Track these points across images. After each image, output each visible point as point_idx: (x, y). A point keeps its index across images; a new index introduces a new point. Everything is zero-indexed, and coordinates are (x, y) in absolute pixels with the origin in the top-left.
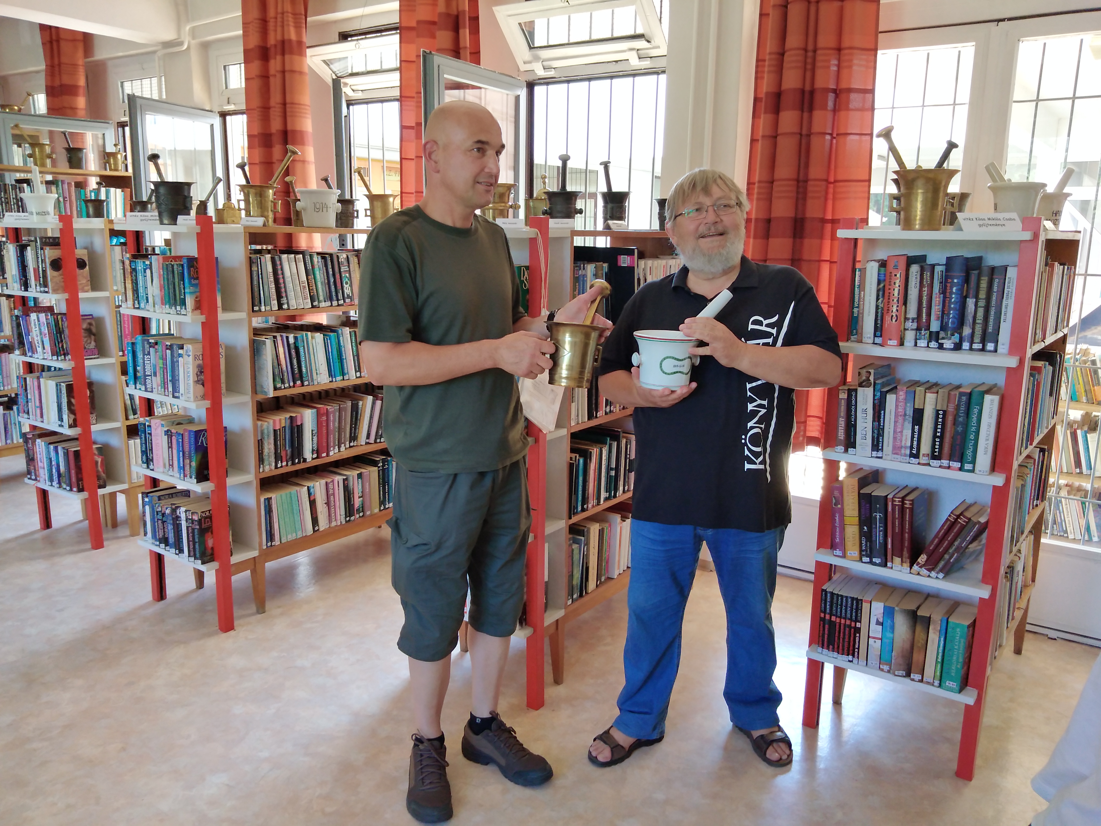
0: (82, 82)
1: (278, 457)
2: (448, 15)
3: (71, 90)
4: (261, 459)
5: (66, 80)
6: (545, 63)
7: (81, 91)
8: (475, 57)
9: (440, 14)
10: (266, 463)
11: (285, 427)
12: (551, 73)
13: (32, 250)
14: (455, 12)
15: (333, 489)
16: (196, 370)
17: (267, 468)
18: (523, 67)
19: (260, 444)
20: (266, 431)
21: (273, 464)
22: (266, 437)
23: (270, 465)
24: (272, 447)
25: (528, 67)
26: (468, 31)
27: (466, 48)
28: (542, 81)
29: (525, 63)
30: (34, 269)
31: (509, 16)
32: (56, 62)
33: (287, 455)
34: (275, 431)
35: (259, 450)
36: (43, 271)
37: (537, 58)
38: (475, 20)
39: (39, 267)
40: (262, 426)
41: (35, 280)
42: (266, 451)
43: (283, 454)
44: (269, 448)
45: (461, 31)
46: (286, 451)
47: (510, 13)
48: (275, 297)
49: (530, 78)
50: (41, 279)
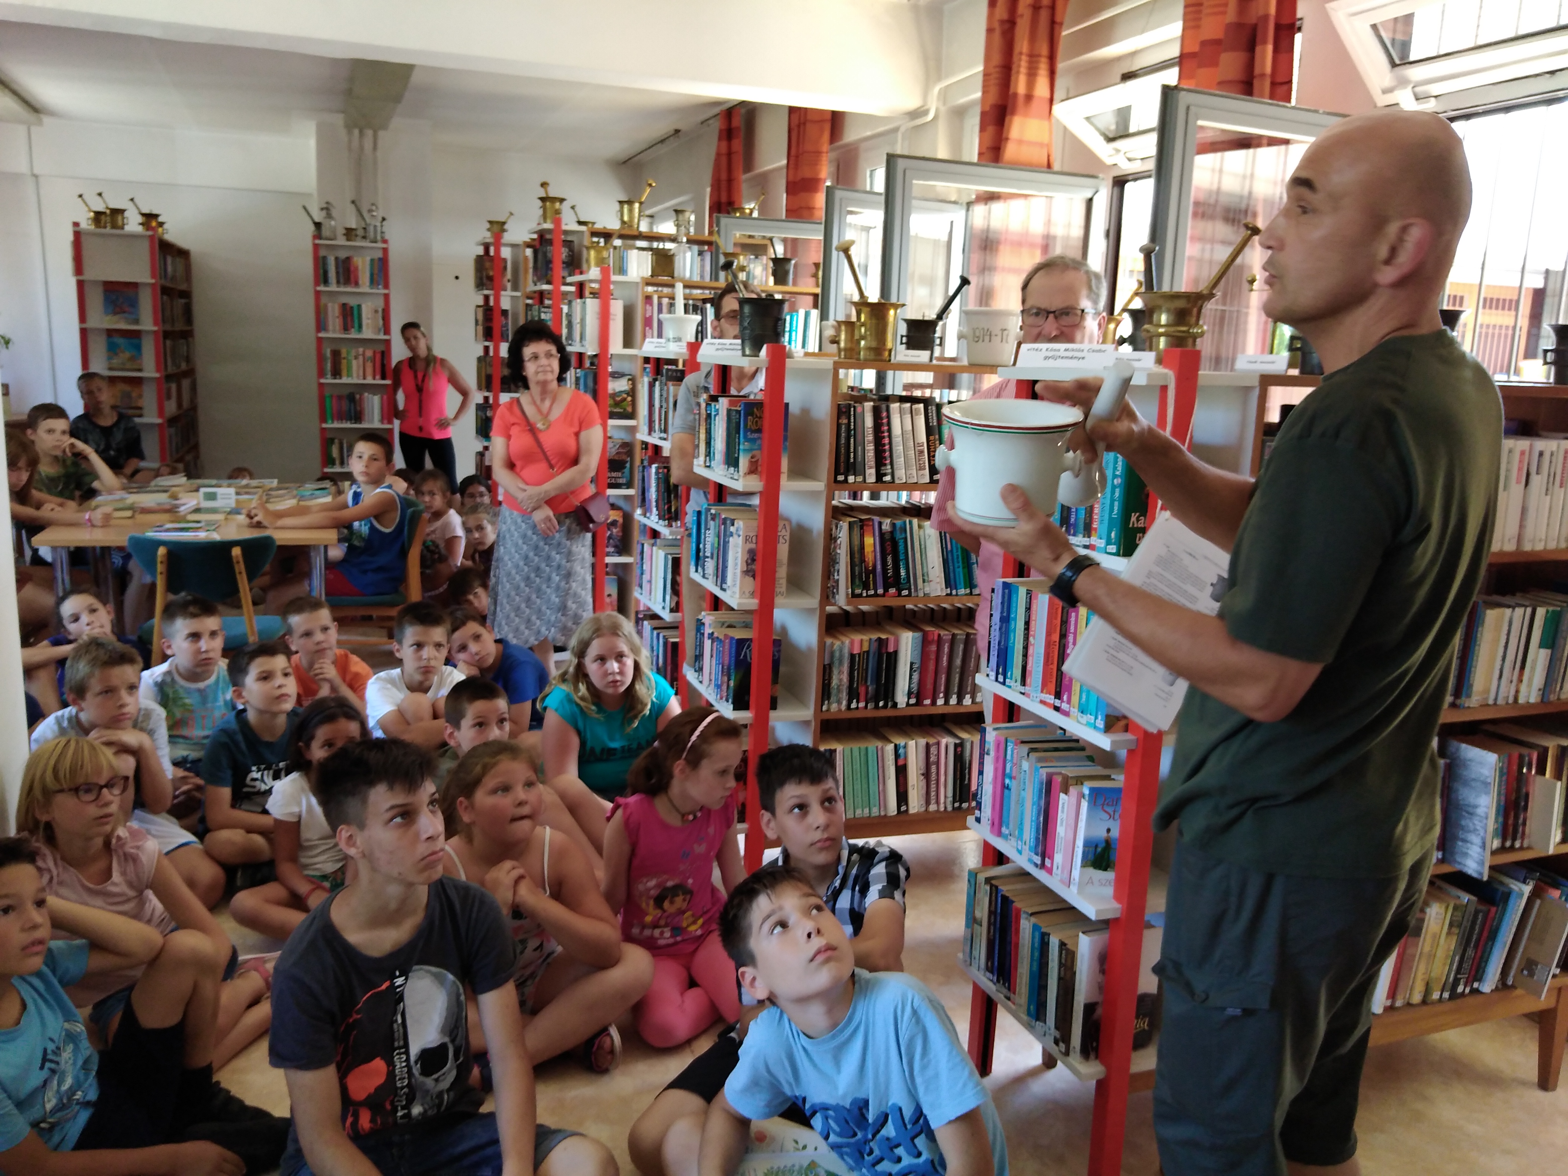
0: (823, 173)
1: (853, 694)
2: (1240, 26)
3: (811, 185)
4: (825, 692)
5: (809, 173)
6: (1419, 89)
8: (1281, 90)
9: (1227, 28)
10: (833, 698)
11: (868, 652)
14: (1251, 21)
15: (938, 755)
16: (746, 556)
17: (834, 707)
18: (1381, 100)
19: (826, 671)
20: (837, 654)
21: (844, 703)
22: (836, 663)
23: (839, 702)
24: (845, 678)
25: (1390, 99)
26: (1271, 47)
27: (1264, 75)
29: (1383, 92)
31: (1357, 14)
33: (867, 693)
34: (852, 656)
35: (824, 680)
37: (1404, 82)
40: (832, 645)
41: (659, 424)
42: (835, 682)
43: (862, 690)
44: (840, 677)
45: (1258, 51)
46: (867, 688)
48: (873, 463)
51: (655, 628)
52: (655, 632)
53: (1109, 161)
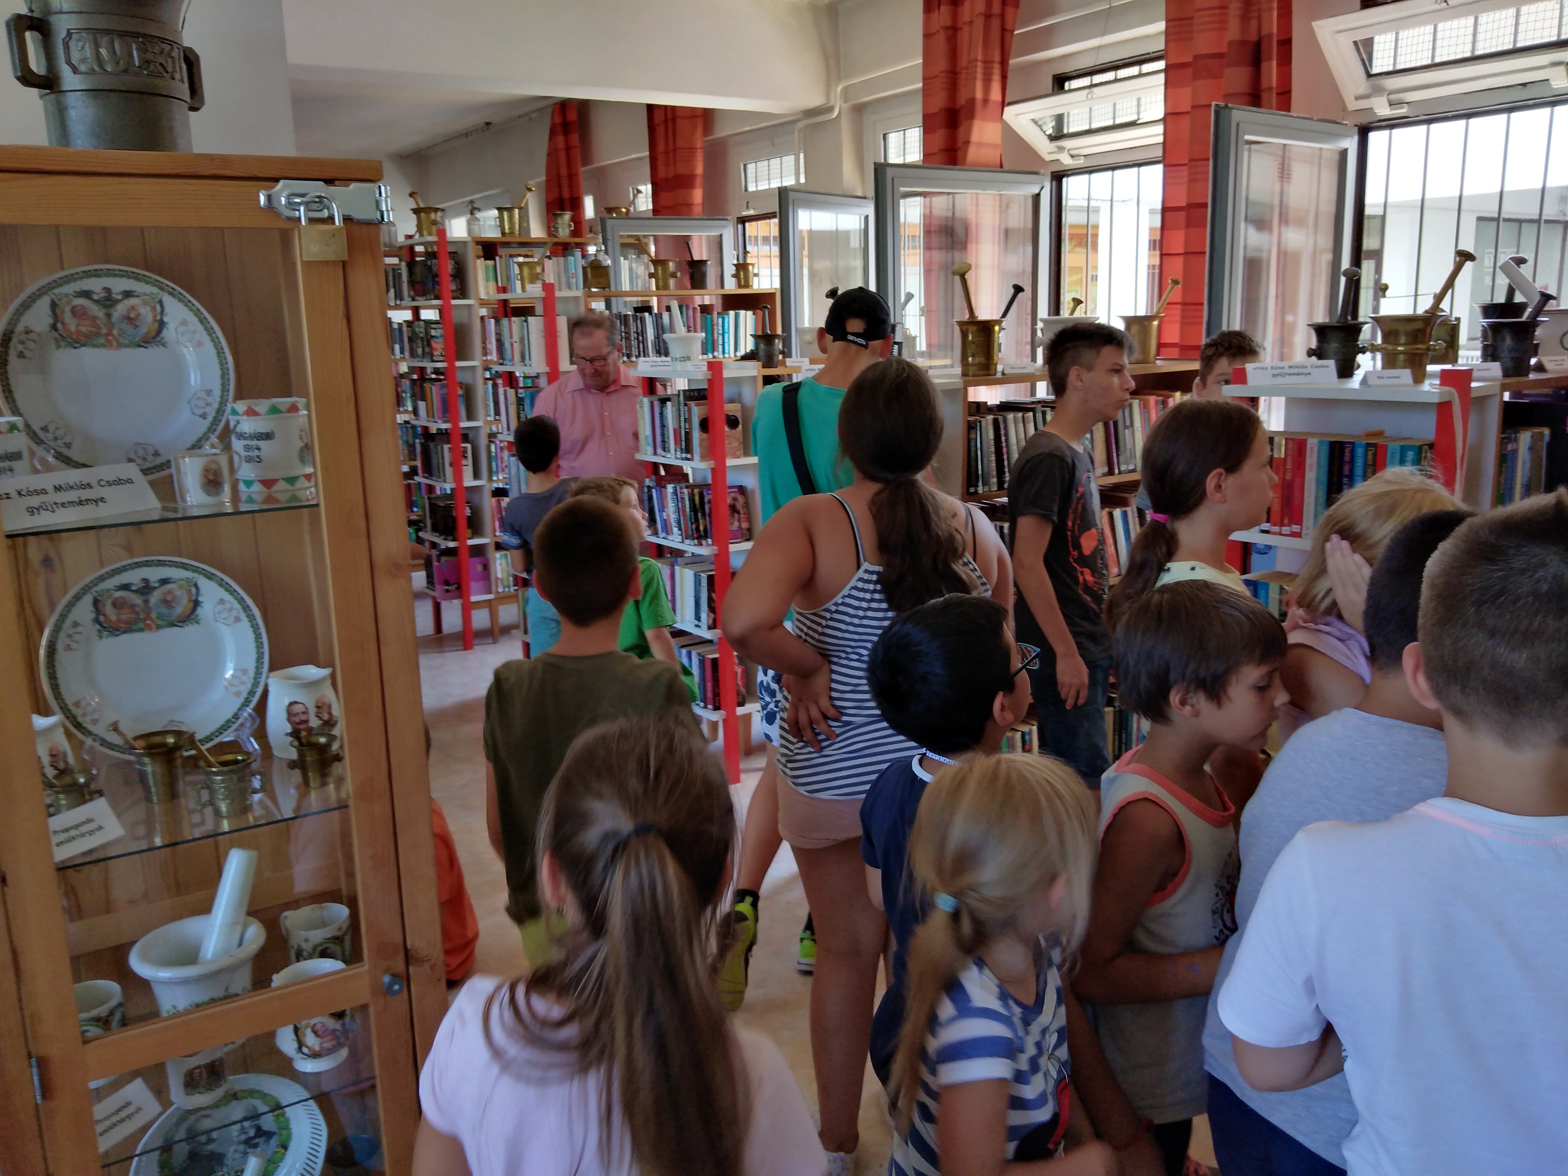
0: (699, 170)
2: (1243, 43)
3: (685, 182)
5: (682, 170)
6: (1392, 97)
7: (698, 181)
8: (1284, 101)
9: (1231, 43)
12: (1403, 111)
13: (673, 406)
14: (1254, 37)
18: (1353, 105)
25: (1364, 104)
26: (1275, 63)
27: (1271, 89)
28: (1383, 124)
29: (1358, 98)
30: (675, 430)
31: (1339, 32)
32: (671, 147)
36: (686, 432)
37: (1378, 91)
38: (1286, 44)
39: (680, 427)
41: (676, 443)
45: (1264, 65)
47: (1340, 28)
49: (1364, 120)
50: (683, 443)
51: (683, 647)
52: (684, 651)
53: (1048, 158)
